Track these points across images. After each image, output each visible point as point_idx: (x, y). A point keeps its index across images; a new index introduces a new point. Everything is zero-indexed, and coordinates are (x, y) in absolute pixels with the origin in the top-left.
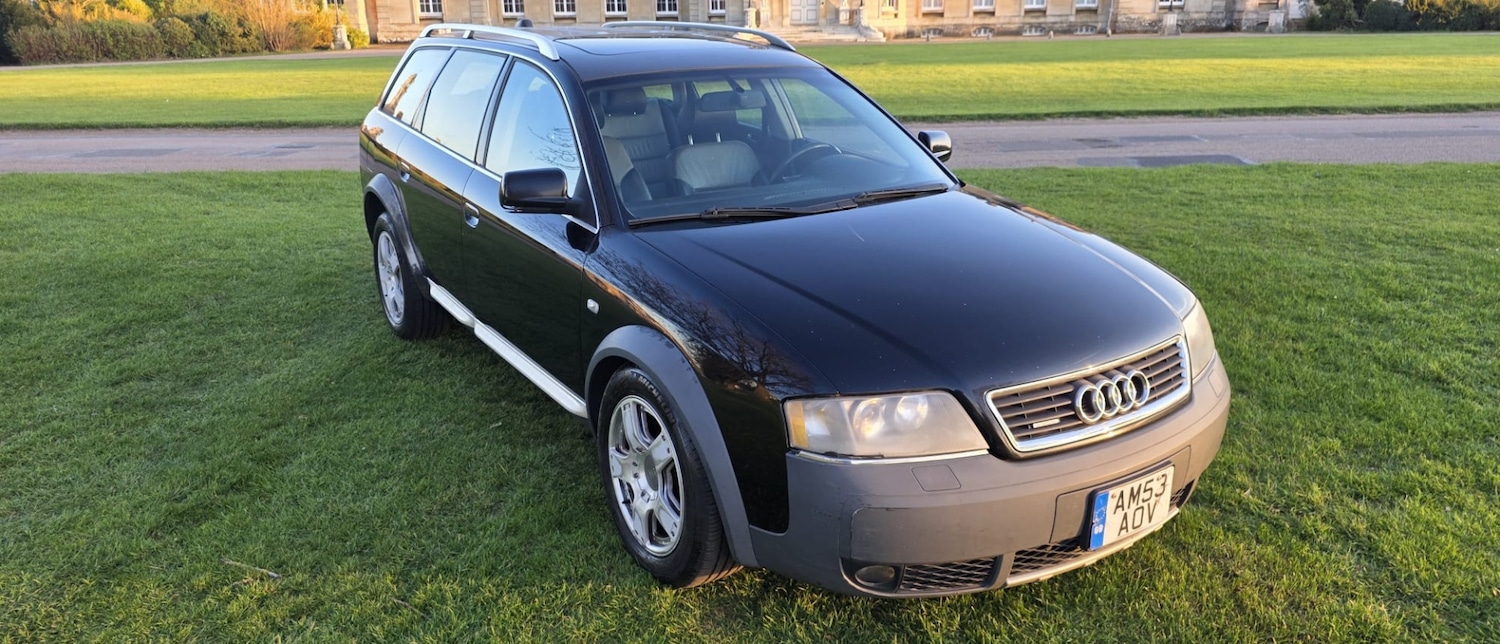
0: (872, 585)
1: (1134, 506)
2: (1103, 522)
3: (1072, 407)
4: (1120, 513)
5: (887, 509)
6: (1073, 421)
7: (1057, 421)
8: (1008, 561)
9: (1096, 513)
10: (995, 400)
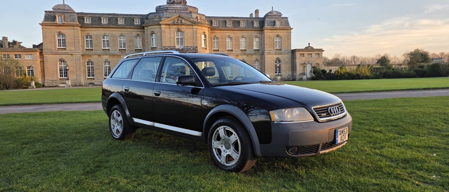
0: (292, 153)
1: (342, 135)
2: (338, 137)
3: (328, 112)
4: (340, 136)
5: (297, 132)
6: (329, 115)
7: (326, 114)
8: (320, 147)
9: (336, 135)
10: (314, 109)
